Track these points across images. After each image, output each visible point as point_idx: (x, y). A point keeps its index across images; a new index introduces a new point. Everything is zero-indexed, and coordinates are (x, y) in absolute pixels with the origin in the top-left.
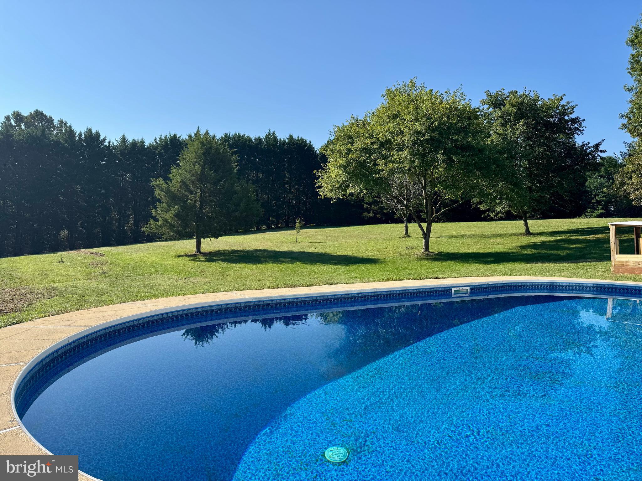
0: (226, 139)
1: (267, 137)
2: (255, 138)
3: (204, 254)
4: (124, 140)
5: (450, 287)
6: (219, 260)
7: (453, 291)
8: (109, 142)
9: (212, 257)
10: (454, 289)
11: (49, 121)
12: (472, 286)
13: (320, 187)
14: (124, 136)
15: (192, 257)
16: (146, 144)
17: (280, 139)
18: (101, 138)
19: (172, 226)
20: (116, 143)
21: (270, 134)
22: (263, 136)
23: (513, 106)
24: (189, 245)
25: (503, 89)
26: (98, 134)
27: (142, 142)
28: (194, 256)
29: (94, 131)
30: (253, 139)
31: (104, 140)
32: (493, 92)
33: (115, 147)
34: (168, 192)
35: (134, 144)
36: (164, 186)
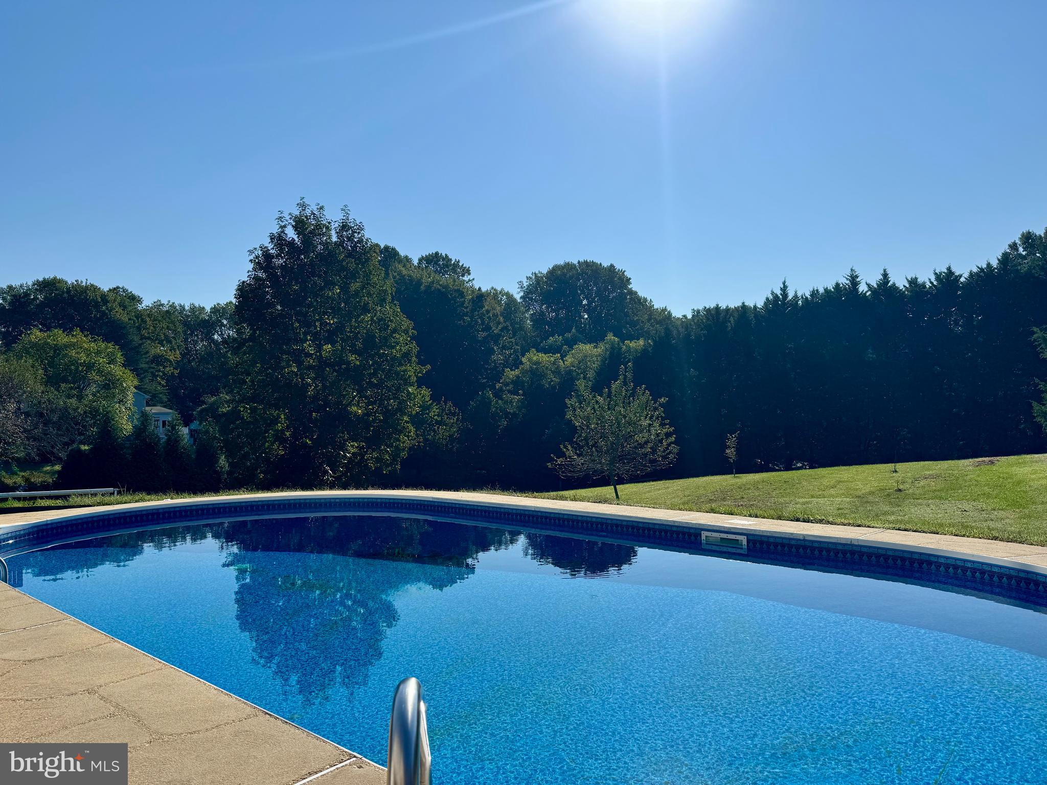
10: (704, 534)
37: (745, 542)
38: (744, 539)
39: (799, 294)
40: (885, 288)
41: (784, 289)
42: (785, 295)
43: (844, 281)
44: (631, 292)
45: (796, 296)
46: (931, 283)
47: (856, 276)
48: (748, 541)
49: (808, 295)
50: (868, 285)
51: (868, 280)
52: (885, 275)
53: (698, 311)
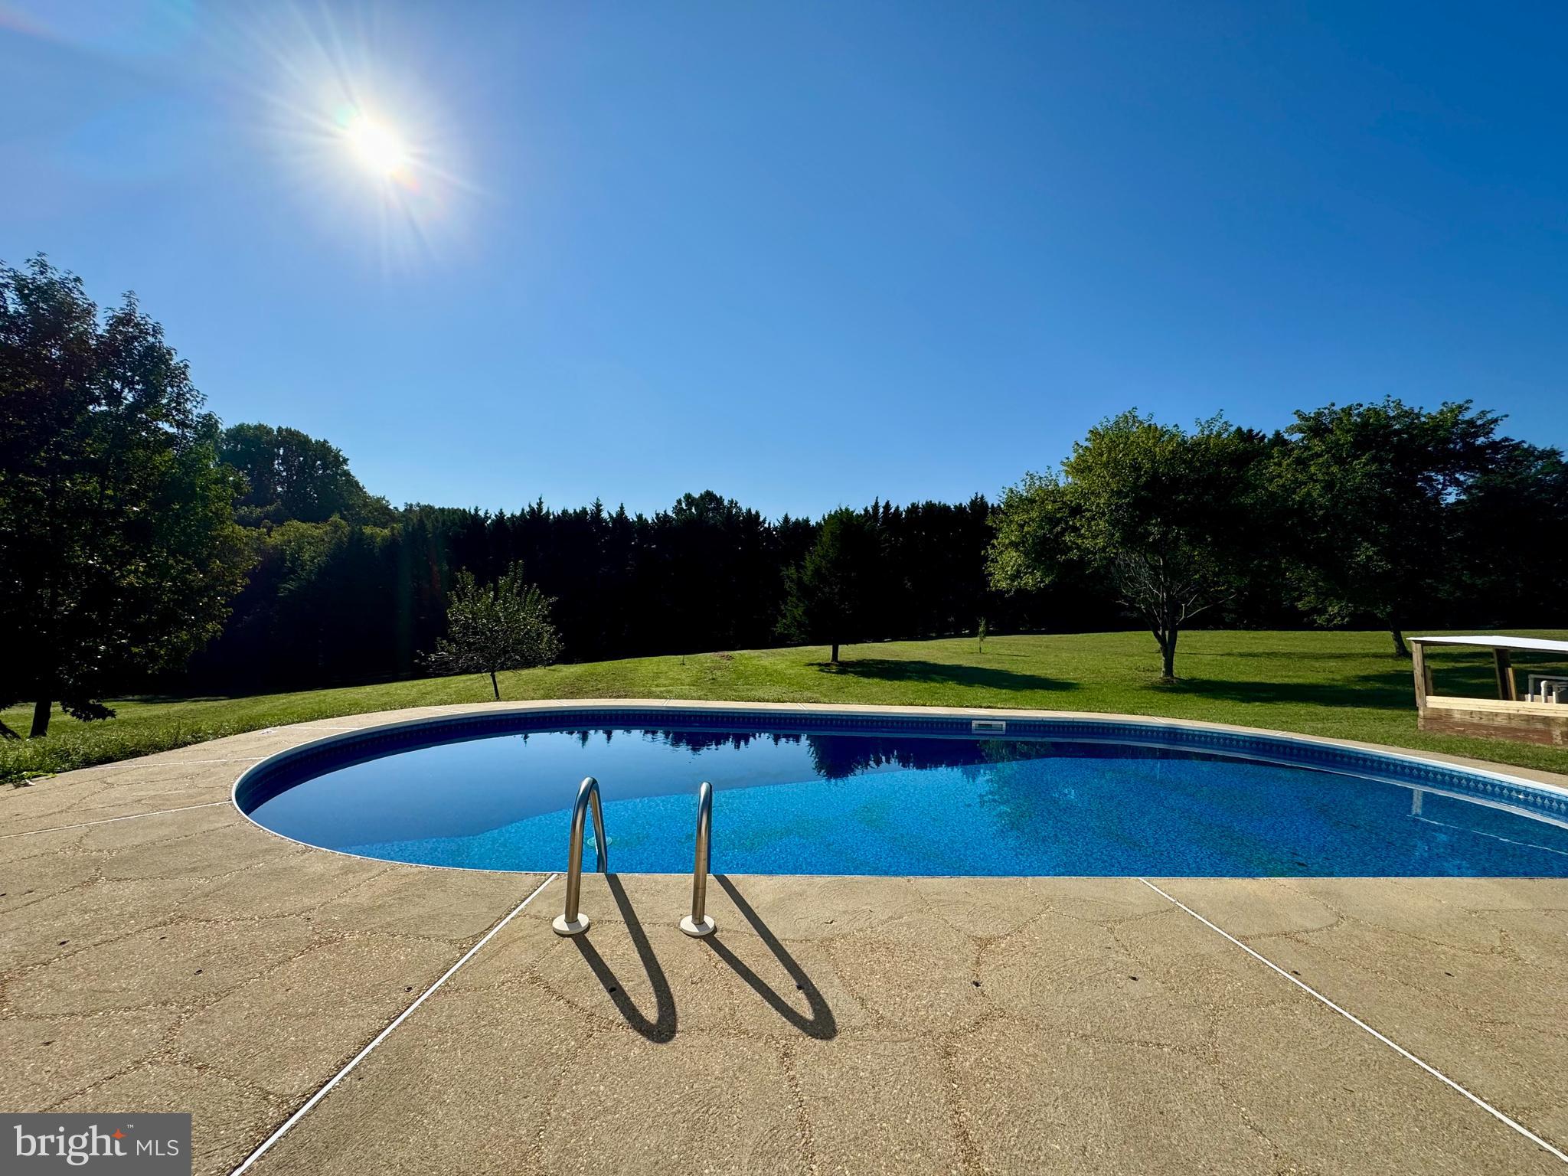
0: (913, 509)
1: (973, 503)
2: (955, 506)
3: (842, 664)
4: (786, 519)
5: (967, 719)
6: (851, 672)
7: (973, 725)
8: (769, 524)
9: (845, 668)
10: (974, 724)
11: (720, 501)
12: (1011, 720)
13: (991, 574)
14: (787, 514)
15: (824, 667)
16: (813, 523)
17: (993, 505)
18: (761, 519)
19: (800, 625)
20: (777, 524)
21: (976, 499)
22: (966, 502)
23: (1348, 431)
24: (825, 652)
25: (1333, 405)
26: (757, 515)
27: (807, 521)
28: (827, 665)
29: (753, 512)
30: (952, 507)
31: (765, 520)
32: (1310, 411)
33: (775, 529)
34: (800, 582)
35: (797, 522)
36: (795, 576)
37: (1004, 726)
38: (1004, 723)
39: (551, 512)
40: (620, 518)
41: (540, 504)
42: (540, 509)
43: (590, 508)
44: (347, 474)
45: (548, 512)
46: (653, 520)
47: (601, 505)
48: (1007, 725)
49: (560, 513)
50: (609, 514)
51: (609, 510)
52: (622, 508)
53: (411, 505)
